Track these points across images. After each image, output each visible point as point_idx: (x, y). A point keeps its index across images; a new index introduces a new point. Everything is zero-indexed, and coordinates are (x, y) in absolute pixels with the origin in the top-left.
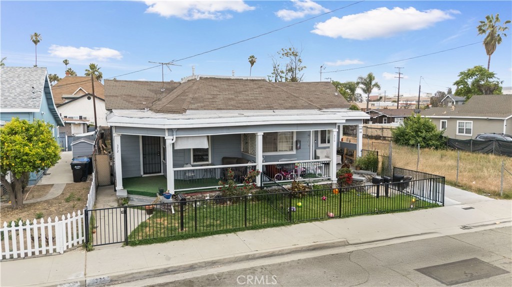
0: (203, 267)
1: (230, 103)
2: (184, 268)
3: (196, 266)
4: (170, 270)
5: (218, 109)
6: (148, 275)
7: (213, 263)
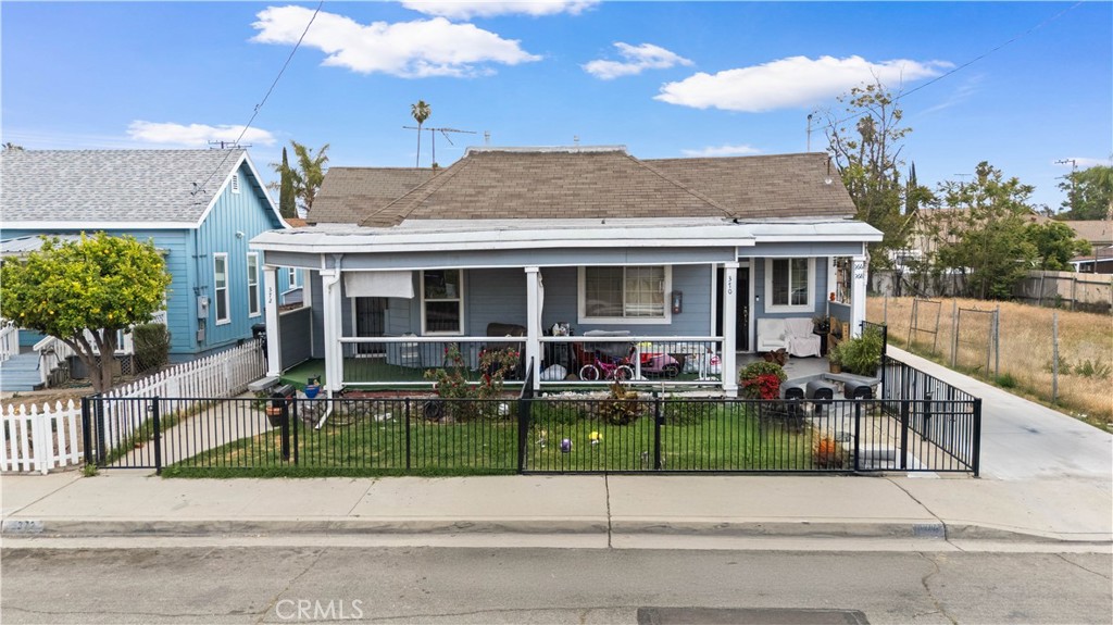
0: (224, 532)
1: (507, 204)
2: (185, 527)
3: (211, 528)
4: (155, 527)
5: (474, 217)
6: (112, 532)
7: (248, 528)
